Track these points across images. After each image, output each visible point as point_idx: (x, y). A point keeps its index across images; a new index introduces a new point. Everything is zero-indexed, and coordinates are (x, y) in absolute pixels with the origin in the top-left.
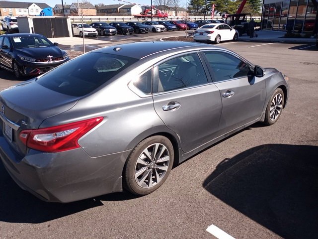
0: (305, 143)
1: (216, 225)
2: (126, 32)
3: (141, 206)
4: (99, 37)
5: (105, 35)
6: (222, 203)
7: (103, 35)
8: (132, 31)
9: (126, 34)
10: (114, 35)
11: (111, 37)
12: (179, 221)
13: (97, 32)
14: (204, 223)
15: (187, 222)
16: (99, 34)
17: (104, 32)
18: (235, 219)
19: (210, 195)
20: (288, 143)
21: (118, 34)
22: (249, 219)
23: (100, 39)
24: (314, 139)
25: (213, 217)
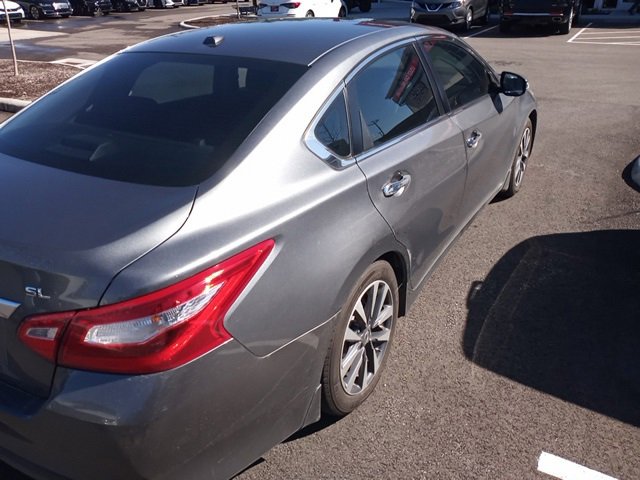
0: (598, 227)
1: (552, 452)
2: (94, 8)
3: (360, 443)
4: (28, 23)
5: (42, 17)
6: (529, 391)
7: (39, 19)
8: (108, 7)
9: (93, 15)
10: (65, 16)
11: (59, 22)
12: (469, 462)
13: (21, 11)
14: (524, 454)
15: (488, 460)
16: (29, 16)
17: (40, 10)
18: (579, 426)
19: (495, 377)
20: (569, 231)
21: (74, 14)
22: (604, 418)
23: (32, 27)
24: (608, 215)
25: (532, 431)
